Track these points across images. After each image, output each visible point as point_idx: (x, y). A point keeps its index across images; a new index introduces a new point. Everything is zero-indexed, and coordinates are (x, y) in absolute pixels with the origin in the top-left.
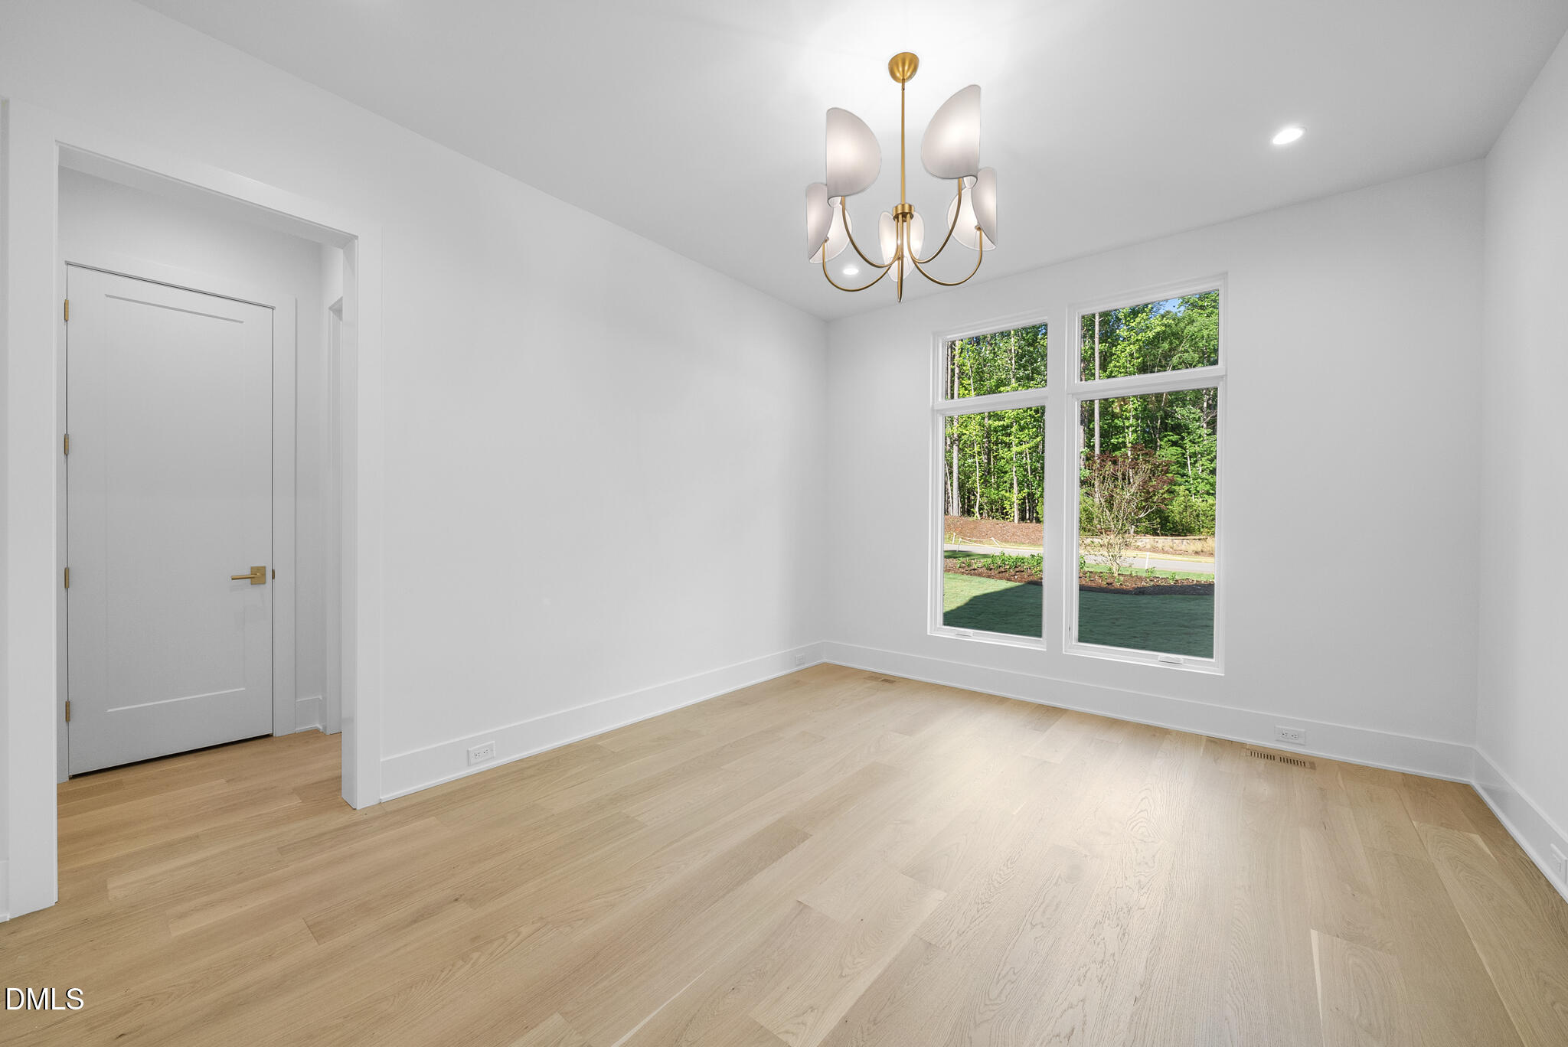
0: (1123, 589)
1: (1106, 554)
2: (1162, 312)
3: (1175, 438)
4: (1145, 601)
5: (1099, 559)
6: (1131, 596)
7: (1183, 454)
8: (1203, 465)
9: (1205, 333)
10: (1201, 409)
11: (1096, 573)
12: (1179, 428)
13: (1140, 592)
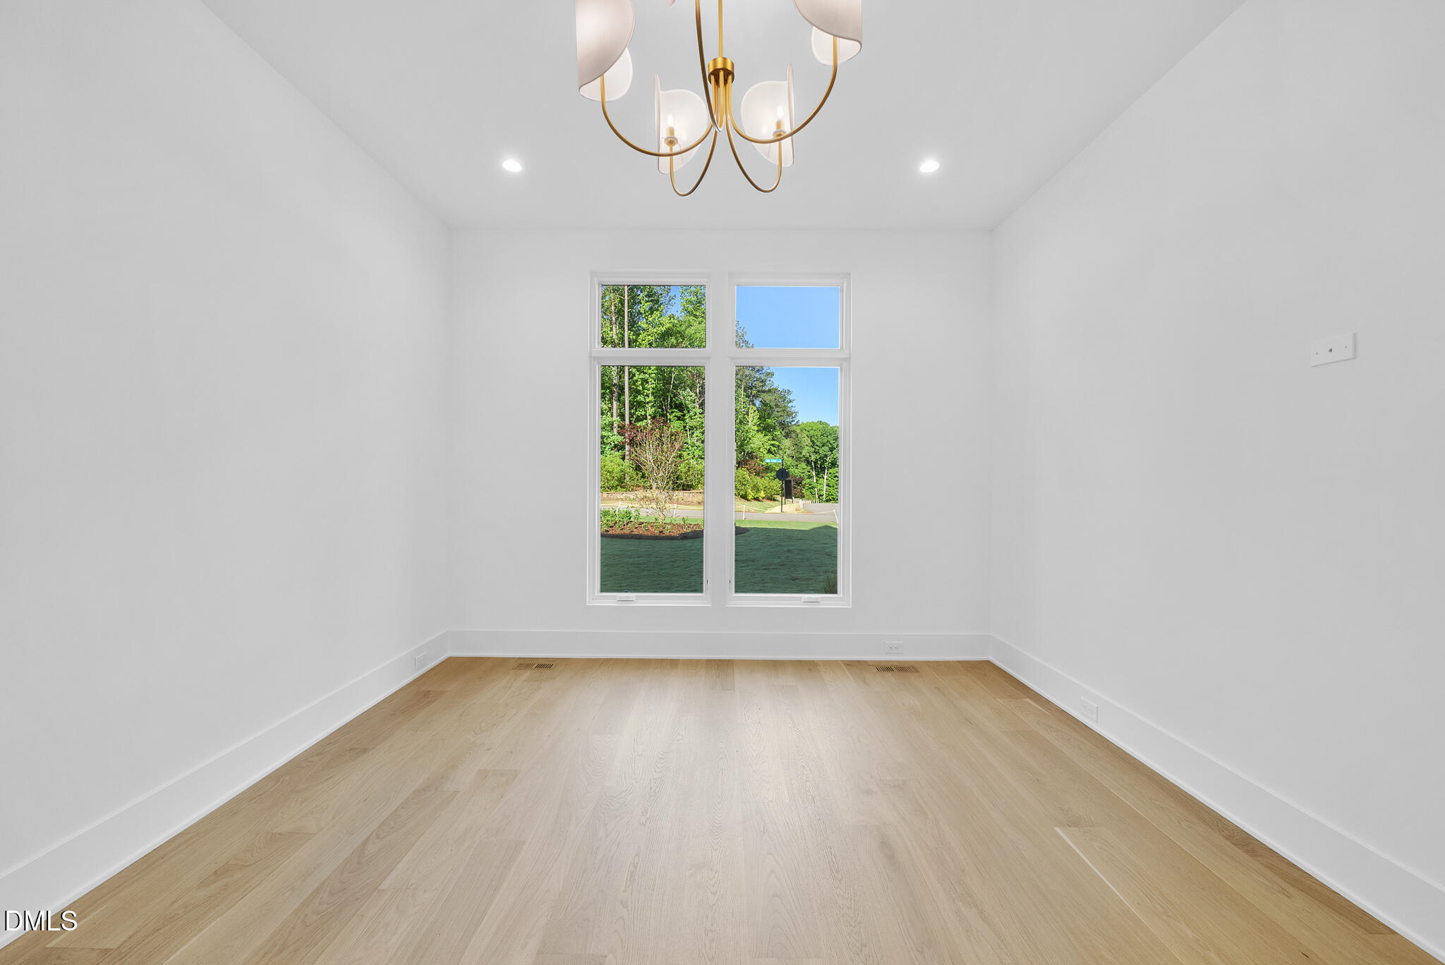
0: (671, 536)
1: (655, 506)
2: (669, 314)
3: (679, 414)
4: (690, 545)
5: (650, 511)
6: (678, 541)
7: (685, 427)
8: (697, 436)
9: (698, 335)
10: (696, 393)
11: (649, 523)
12: (680, 407)
13: (684, 537)
